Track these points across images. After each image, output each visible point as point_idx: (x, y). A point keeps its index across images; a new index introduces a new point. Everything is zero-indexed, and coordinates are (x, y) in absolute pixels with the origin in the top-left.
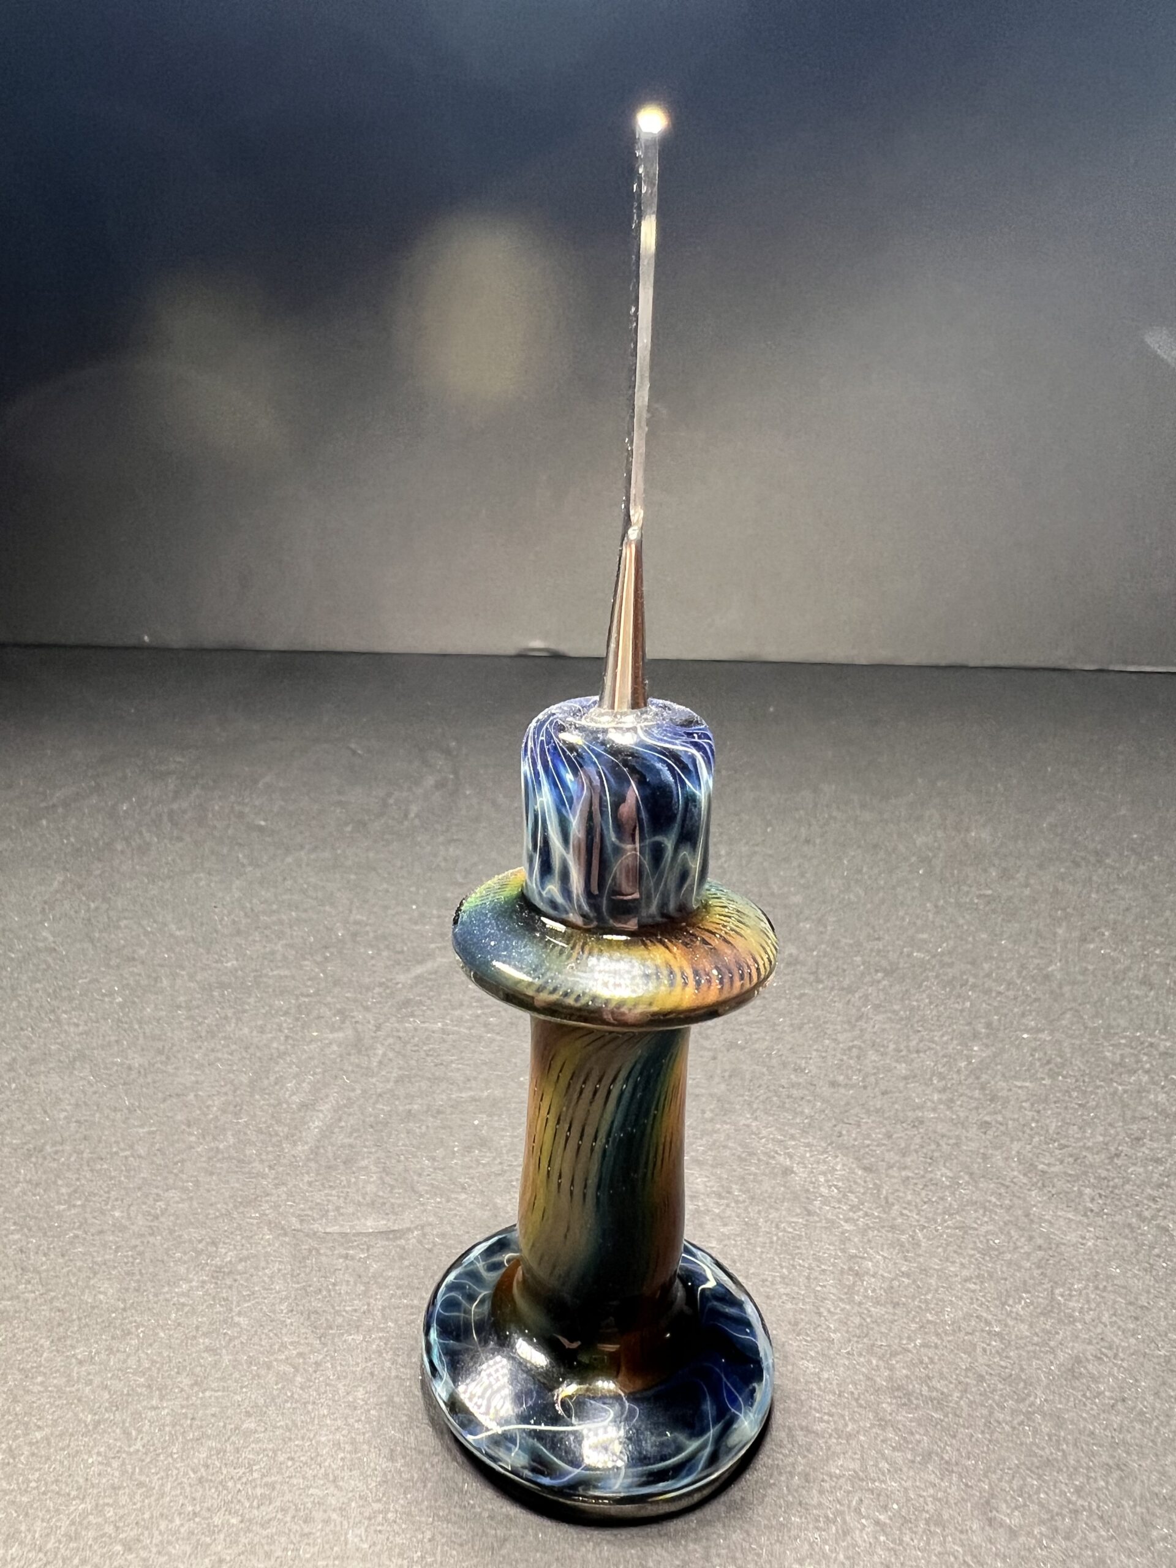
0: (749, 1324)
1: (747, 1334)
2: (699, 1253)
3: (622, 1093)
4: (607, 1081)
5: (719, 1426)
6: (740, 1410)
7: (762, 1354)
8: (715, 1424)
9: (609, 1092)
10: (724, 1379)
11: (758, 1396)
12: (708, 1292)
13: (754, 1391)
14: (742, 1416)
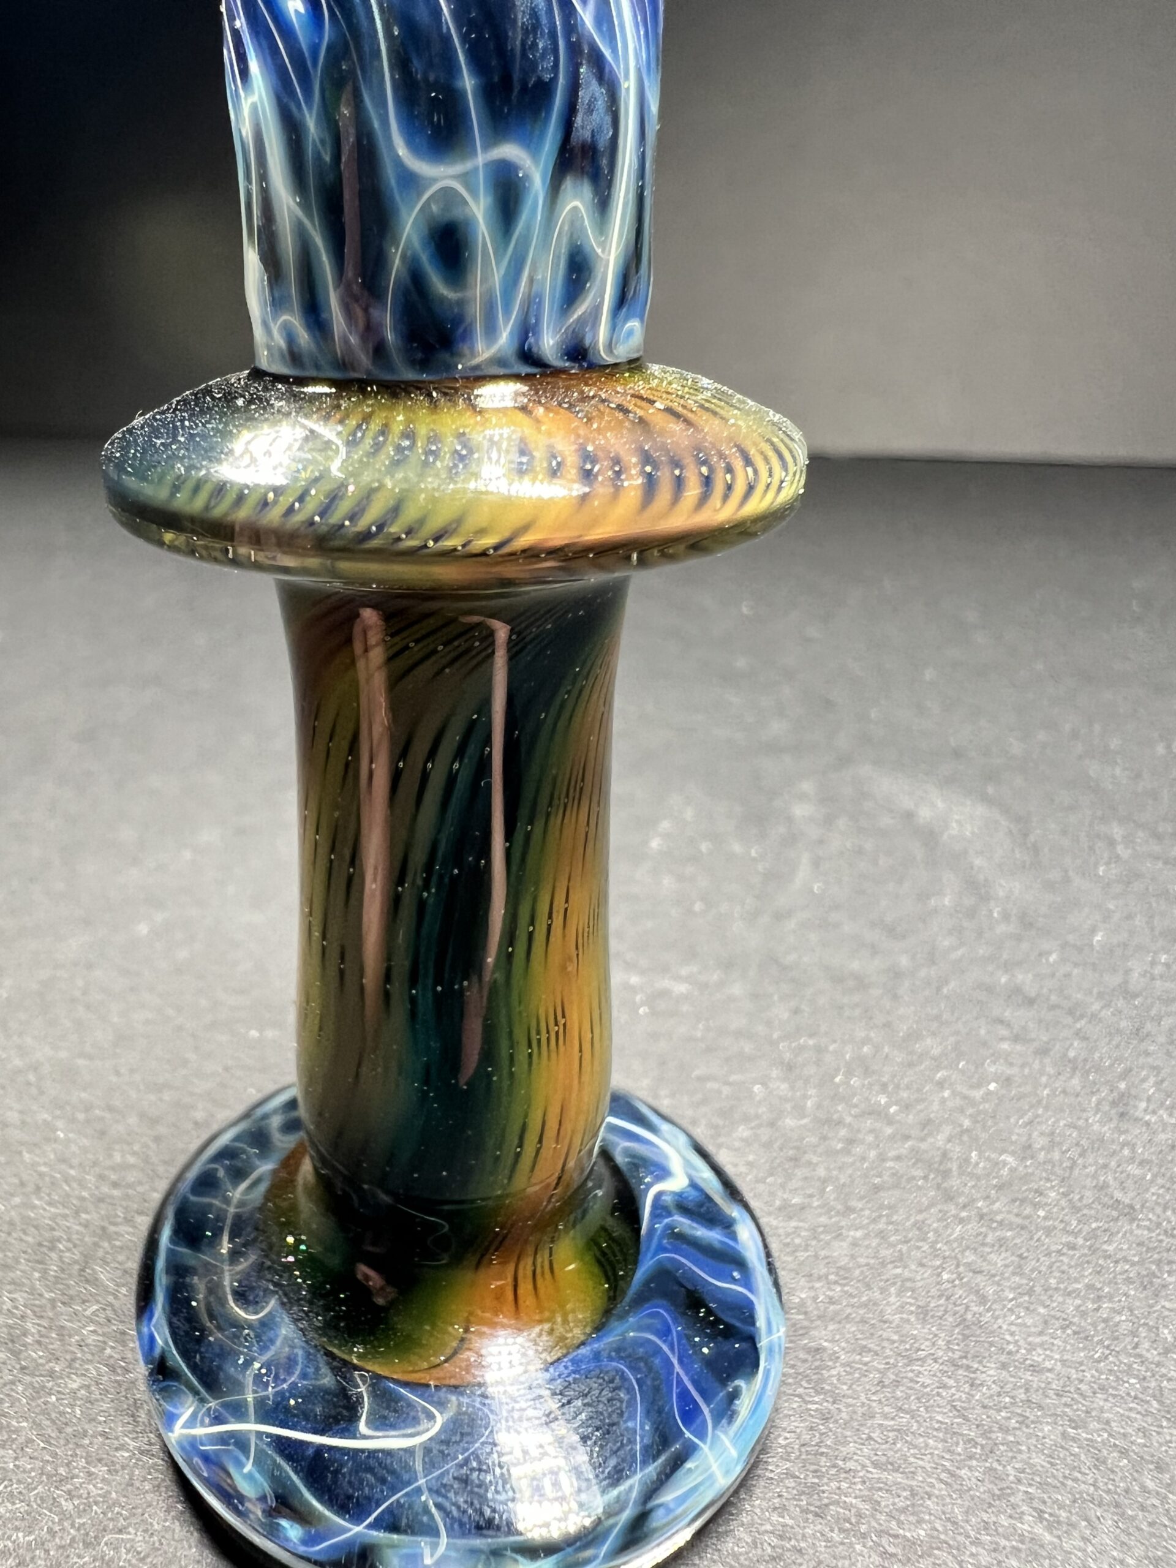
0: (739, 1263)
1: (734, 1281)
2: (665, 1127)
3: (451, 780)
4: (420, 748)
5: (652, 1469)
6: (701, 1435)
7: (761, 1323)
8: (645, 1463)
9: (425, 776)
10: (678, 1368)
11: (744, 1406)
12: (667, 1199)
13: (734, 1395)
14: (704, 1447)
